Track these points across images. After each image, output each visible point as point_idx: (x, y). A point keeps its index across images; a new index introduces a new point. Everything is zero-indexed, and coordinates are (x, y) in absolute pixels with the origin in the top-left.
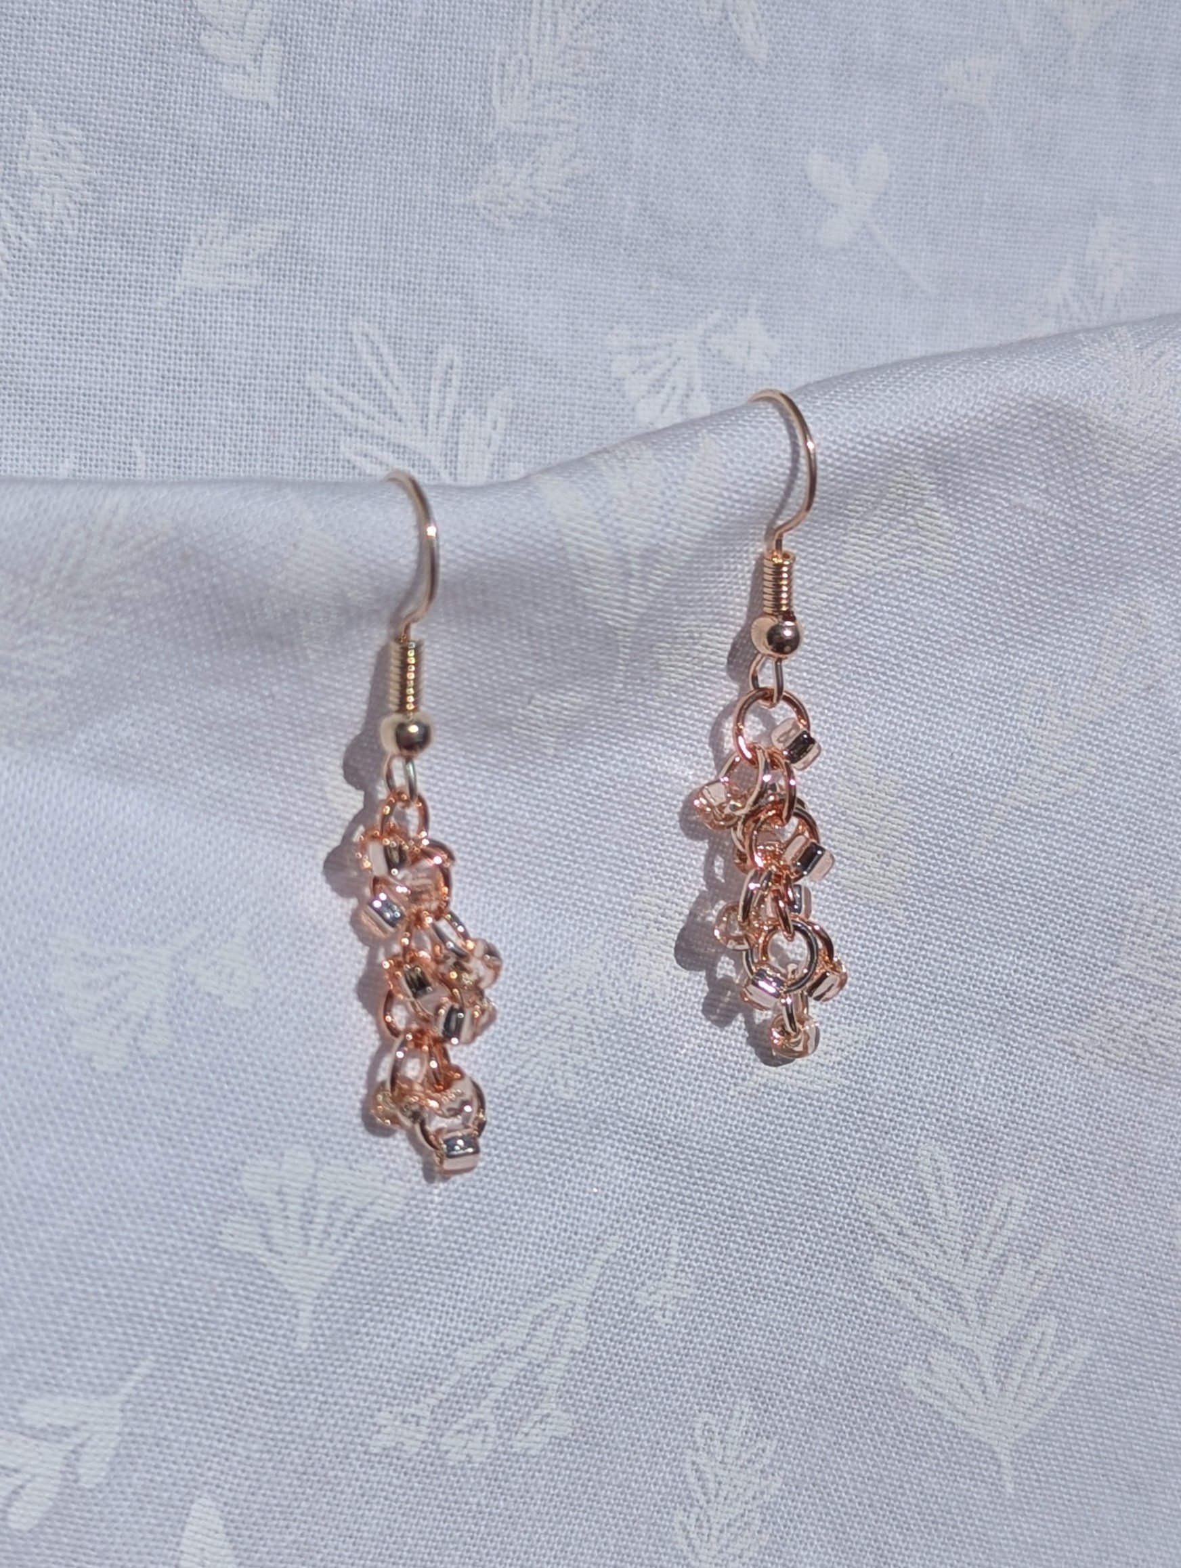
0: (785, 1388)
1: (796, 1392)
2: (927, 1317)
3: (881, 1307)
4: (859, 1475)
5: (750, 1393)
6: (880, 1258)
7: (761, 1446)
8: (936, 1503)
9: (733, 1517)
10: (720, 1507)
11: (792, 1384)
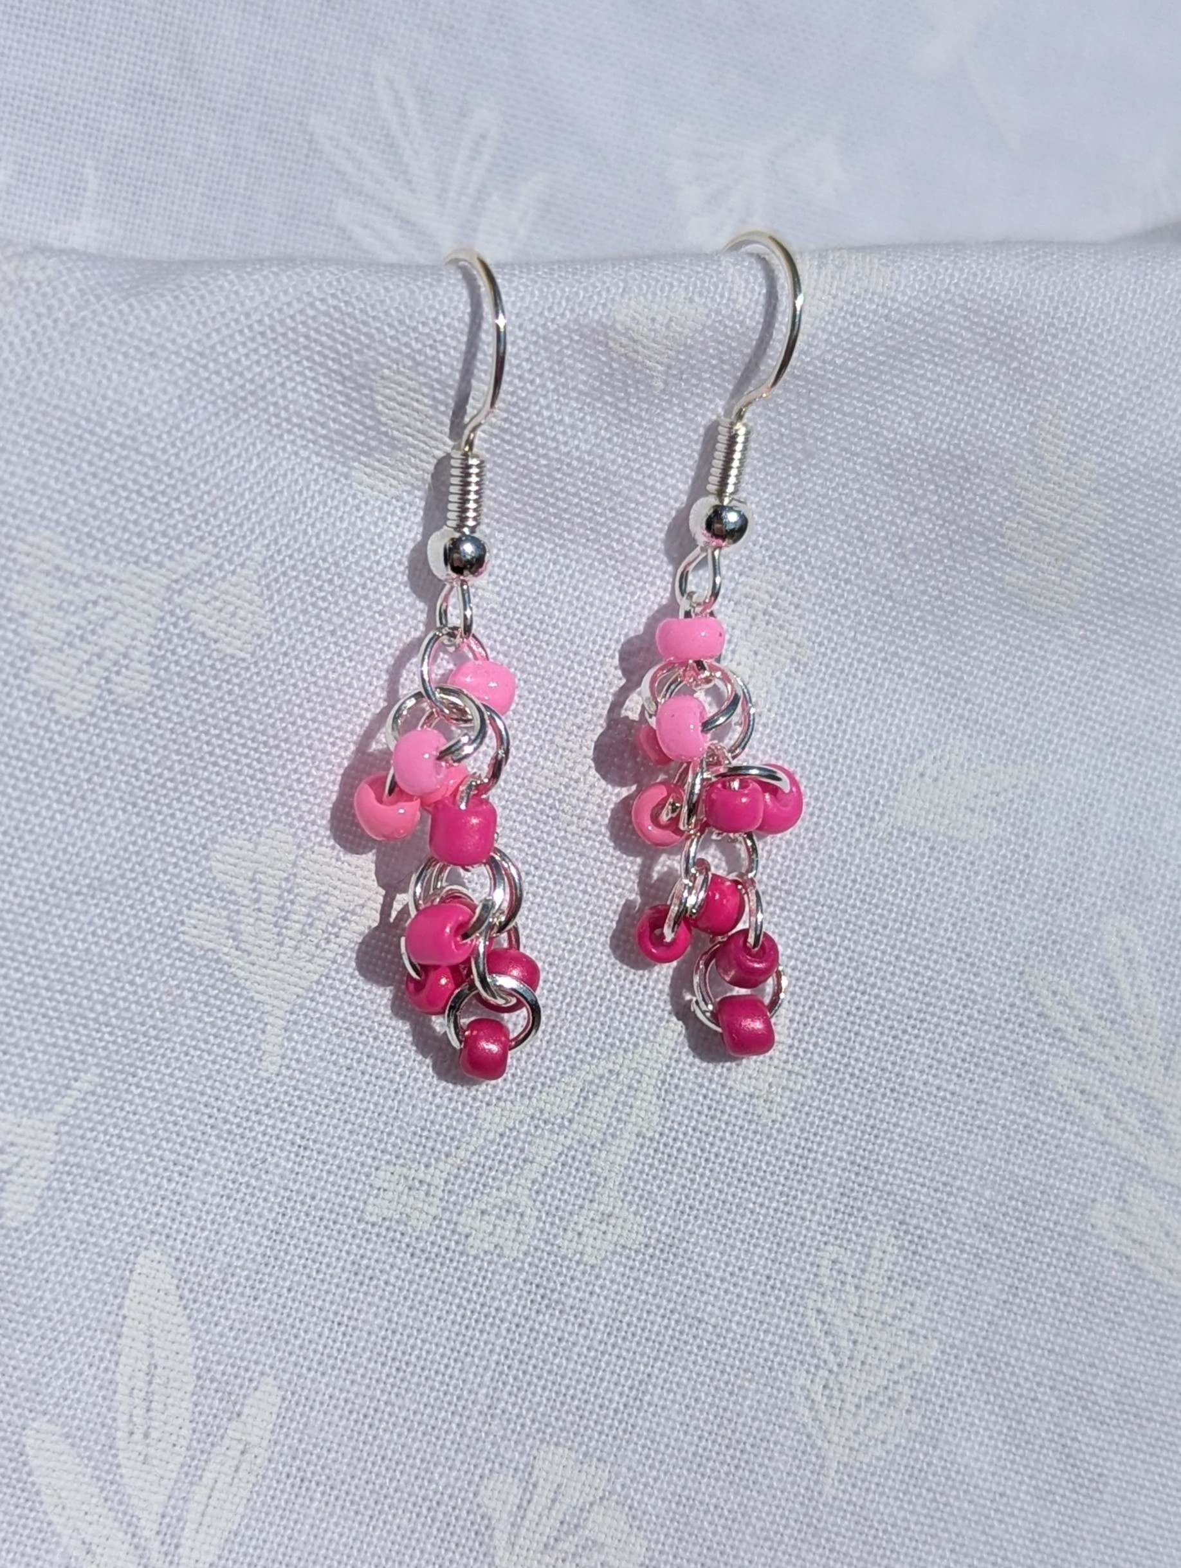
0: (940, 1224)
1: (953, 1229)
2: (1118, 1141)
3: (1062, 1124)
4: (1038, 1346)
5: (893, 1227)
6: (1058, 1061)
7: (911, 1299)
8: (1138, 1390)
9: (875, 1389)
10: (857, 1374)
11: (949, 1220)
